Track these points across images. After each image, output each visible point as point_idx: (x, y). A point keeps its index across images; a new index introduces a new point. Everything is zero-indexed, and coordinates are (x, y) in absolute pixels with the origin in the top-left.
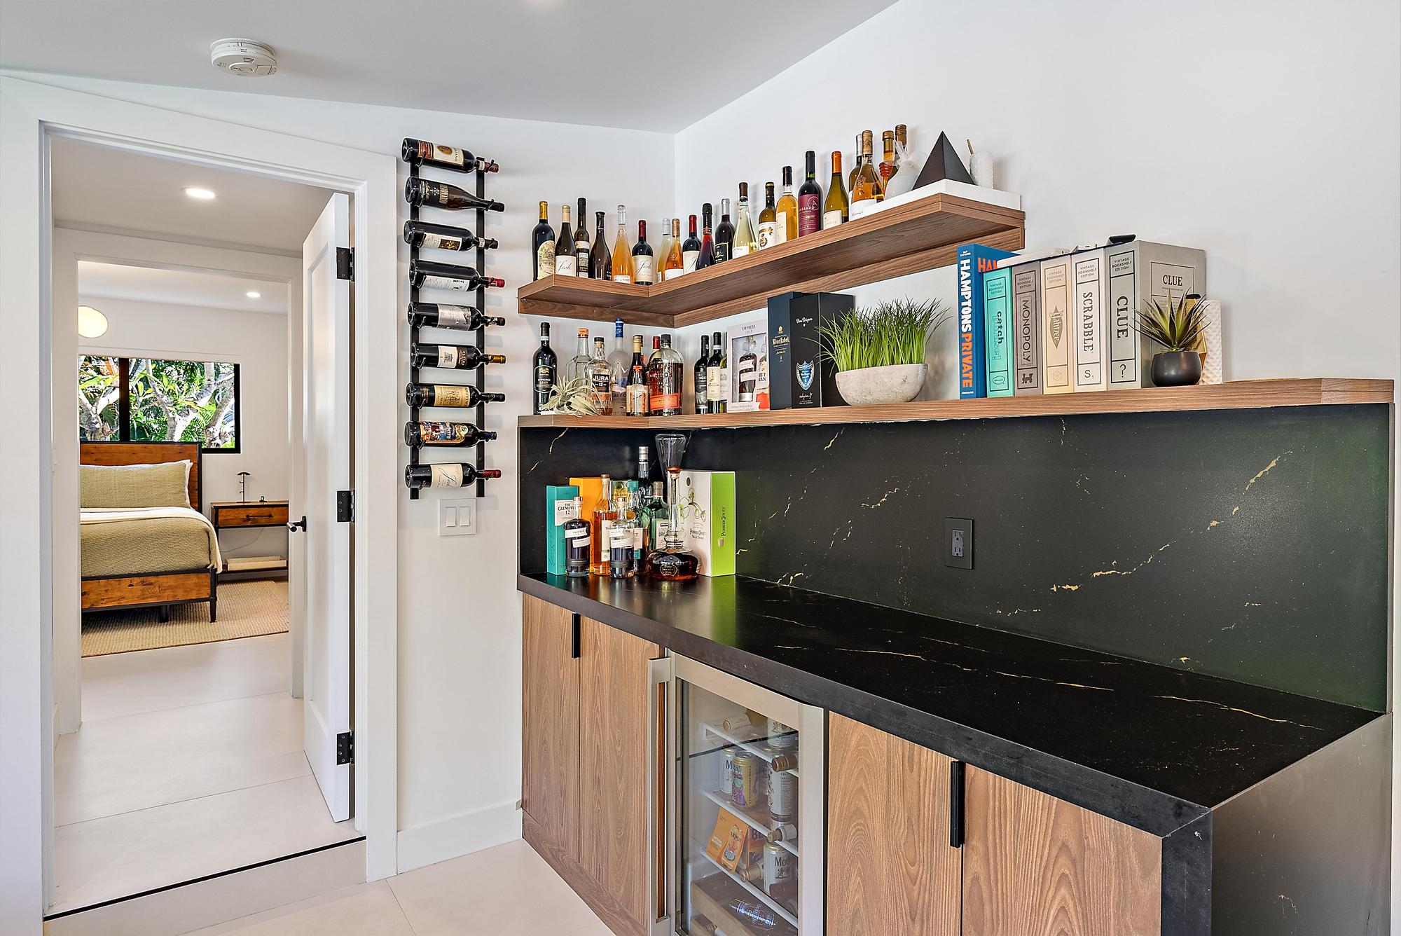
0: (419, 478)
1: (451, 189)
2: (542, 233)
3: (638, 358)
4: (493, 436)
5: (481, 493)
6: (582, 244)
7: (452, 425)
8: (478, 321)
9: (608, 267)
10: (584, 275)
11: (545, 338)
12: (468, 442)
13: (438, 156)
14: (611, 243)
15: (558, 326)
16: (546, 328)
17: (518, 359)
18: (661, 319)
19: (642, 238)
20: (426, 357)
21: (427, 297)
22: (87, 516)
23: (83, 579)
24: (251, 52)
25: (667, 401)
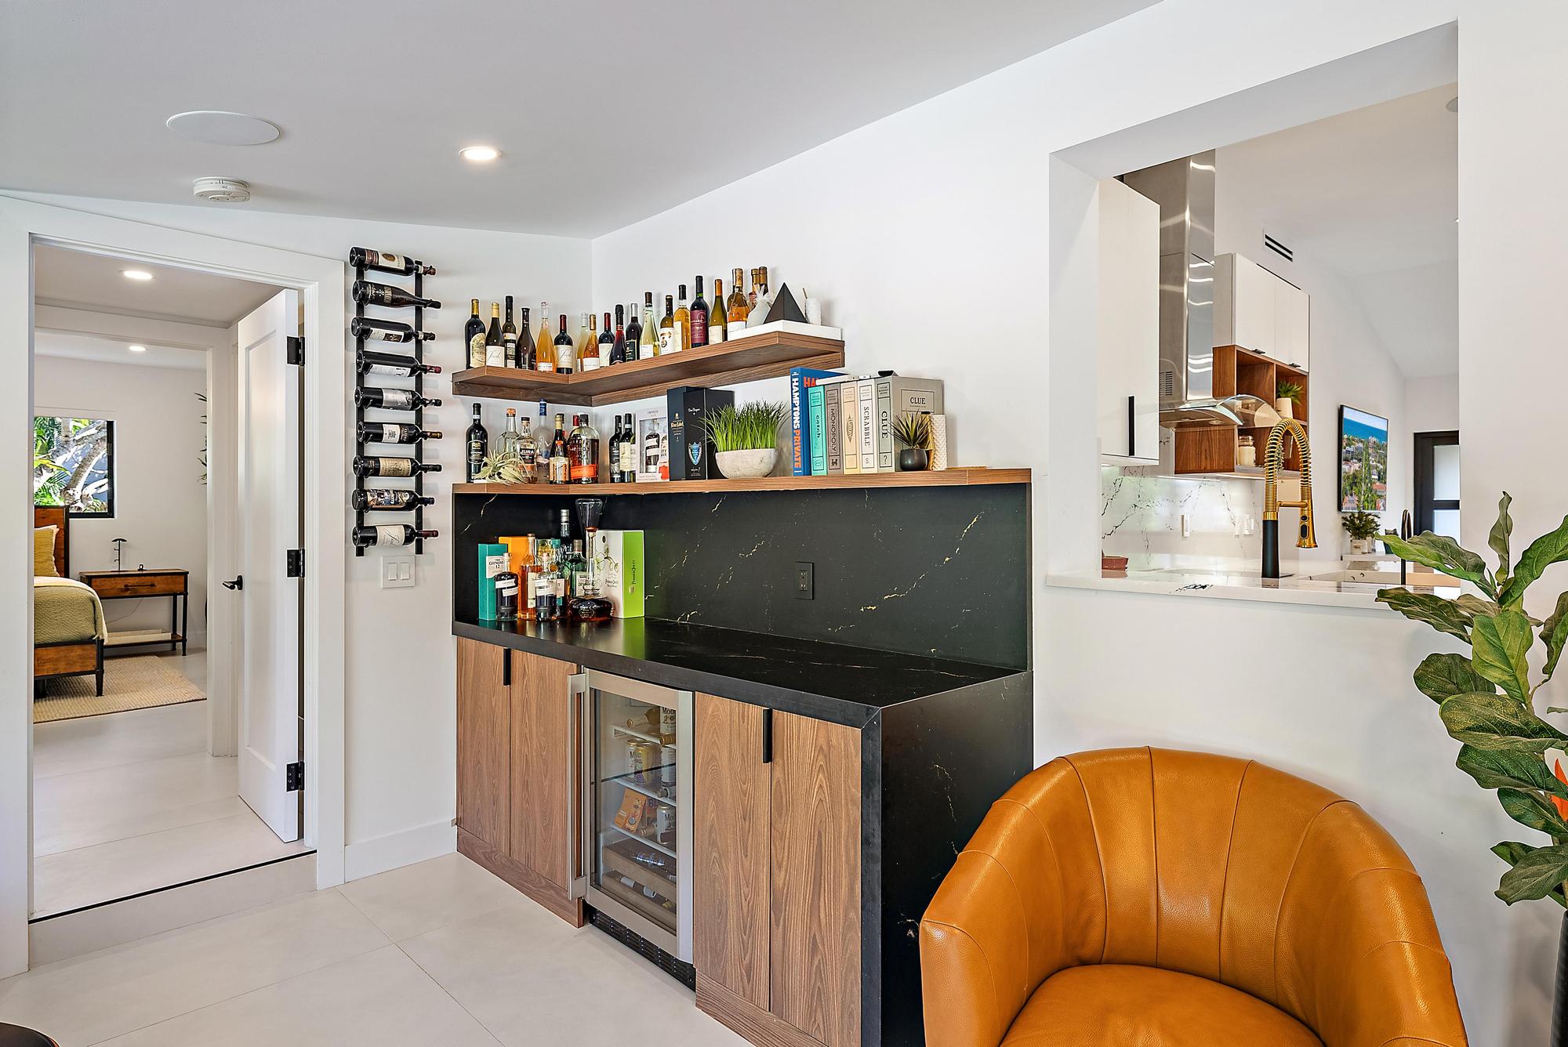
0: (365, 538)
1: (394, 290)
2: (473, 326)
3: (560, 434)
4: (431, 501)
5: (419, 550)
6: (509, 336)
7: (395, 492)
8: (417, 403)
9: (533, 356)
10: (511, 364)
11: (476, 417)
12: (409, 506)
13: (383, 262)
14: (535, 334)
15: (488, 405)
16: (477, 408)
17: (452, 434)
18: (580, 399)
19: (563, 329)
20: (371, 433)
21: (371, 382)
24: (230, 188)
25: (585, 471)
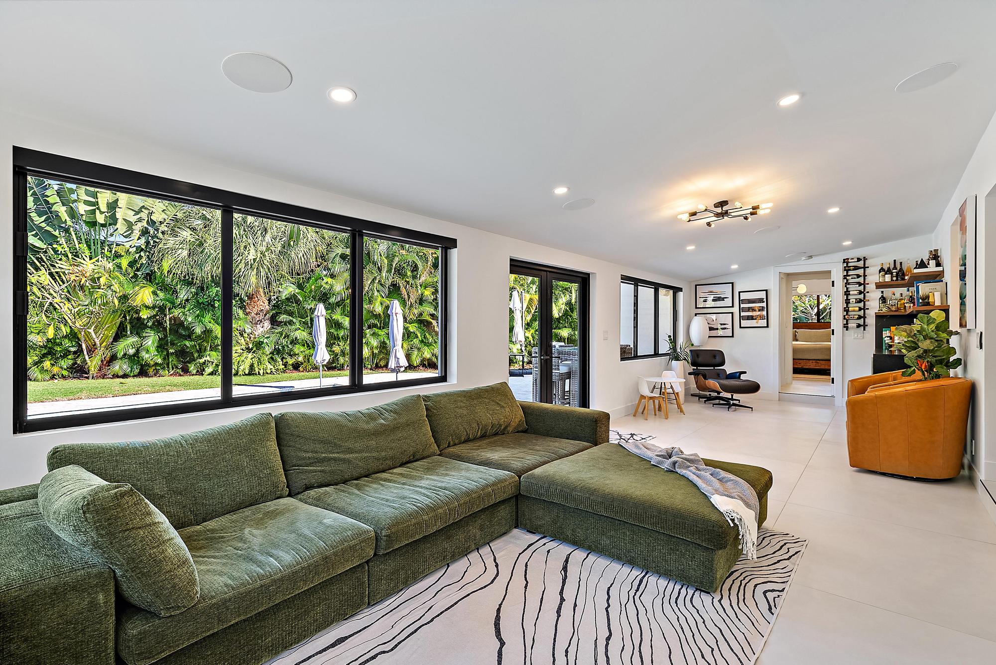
0: (846, 327)
1: (857, 266)
2: (882, 270)
4: (867, 317)
5: (864, 330)
6: (894, 271)
7: (854, 315)
8: (862, 293)
9: (903, 275)
10: (895, 278)
11: (882, 294)
12: (860, 319)
13: (852, 260)
14: (905, 268)
15: (886, 291)
16: (882, 292)
17: (875, 300)
20: (847, 302)
21: (849, 289)
22: (794, 343)
23: (793, 359)
